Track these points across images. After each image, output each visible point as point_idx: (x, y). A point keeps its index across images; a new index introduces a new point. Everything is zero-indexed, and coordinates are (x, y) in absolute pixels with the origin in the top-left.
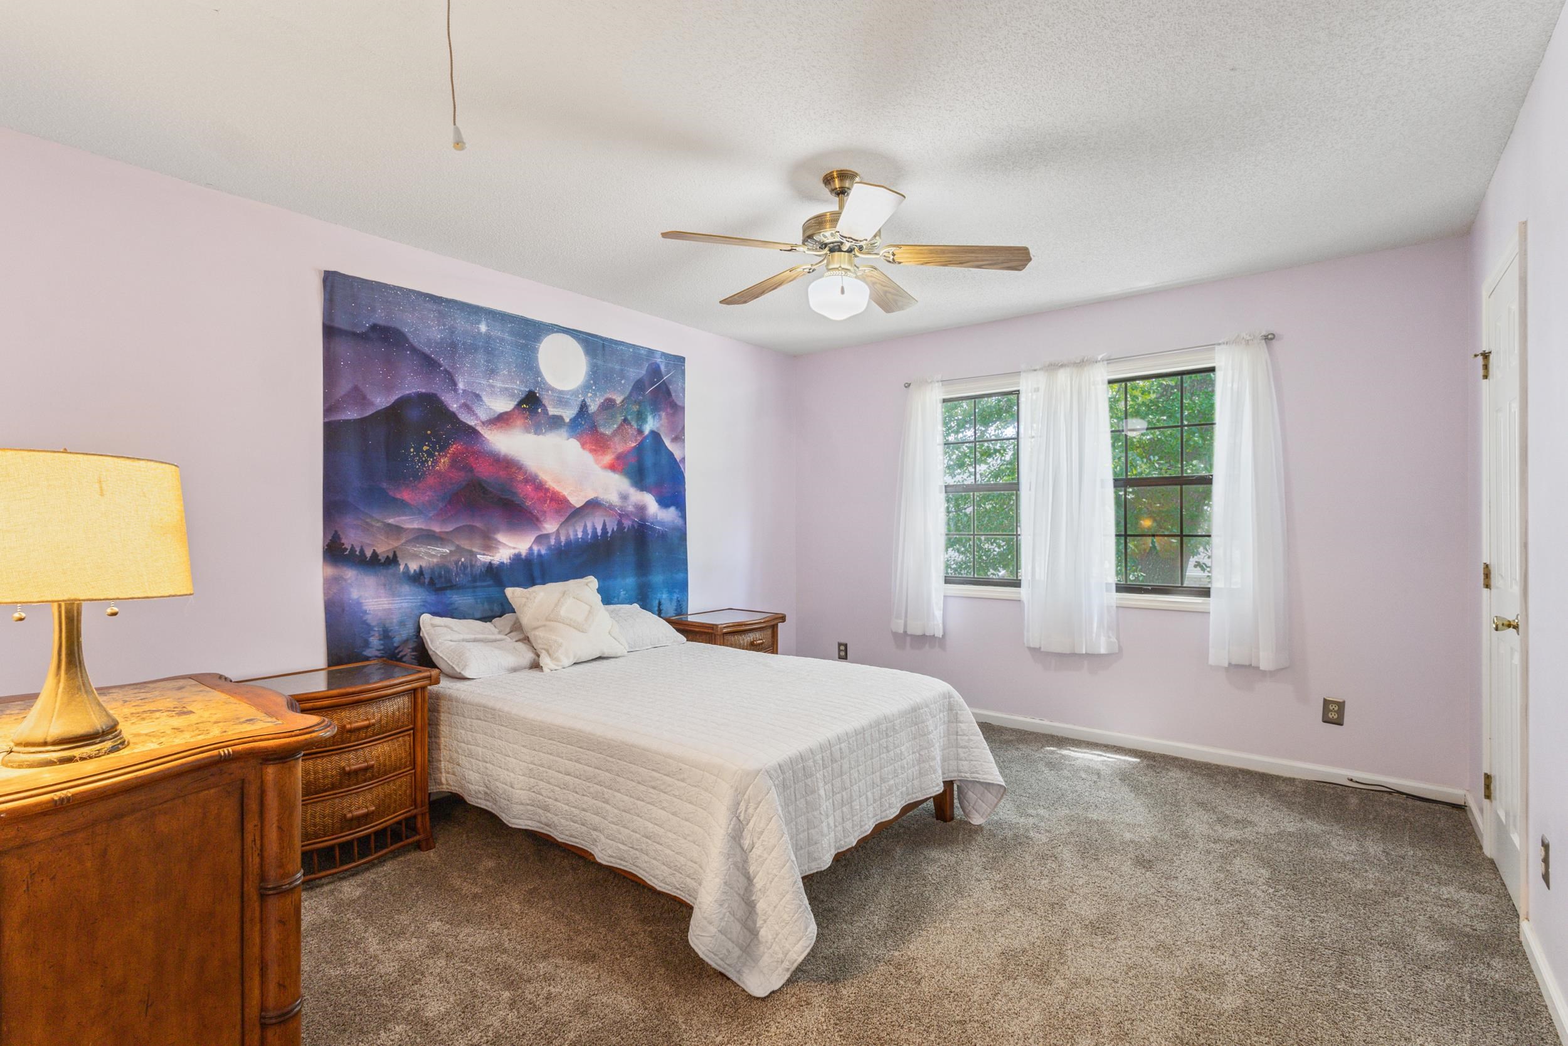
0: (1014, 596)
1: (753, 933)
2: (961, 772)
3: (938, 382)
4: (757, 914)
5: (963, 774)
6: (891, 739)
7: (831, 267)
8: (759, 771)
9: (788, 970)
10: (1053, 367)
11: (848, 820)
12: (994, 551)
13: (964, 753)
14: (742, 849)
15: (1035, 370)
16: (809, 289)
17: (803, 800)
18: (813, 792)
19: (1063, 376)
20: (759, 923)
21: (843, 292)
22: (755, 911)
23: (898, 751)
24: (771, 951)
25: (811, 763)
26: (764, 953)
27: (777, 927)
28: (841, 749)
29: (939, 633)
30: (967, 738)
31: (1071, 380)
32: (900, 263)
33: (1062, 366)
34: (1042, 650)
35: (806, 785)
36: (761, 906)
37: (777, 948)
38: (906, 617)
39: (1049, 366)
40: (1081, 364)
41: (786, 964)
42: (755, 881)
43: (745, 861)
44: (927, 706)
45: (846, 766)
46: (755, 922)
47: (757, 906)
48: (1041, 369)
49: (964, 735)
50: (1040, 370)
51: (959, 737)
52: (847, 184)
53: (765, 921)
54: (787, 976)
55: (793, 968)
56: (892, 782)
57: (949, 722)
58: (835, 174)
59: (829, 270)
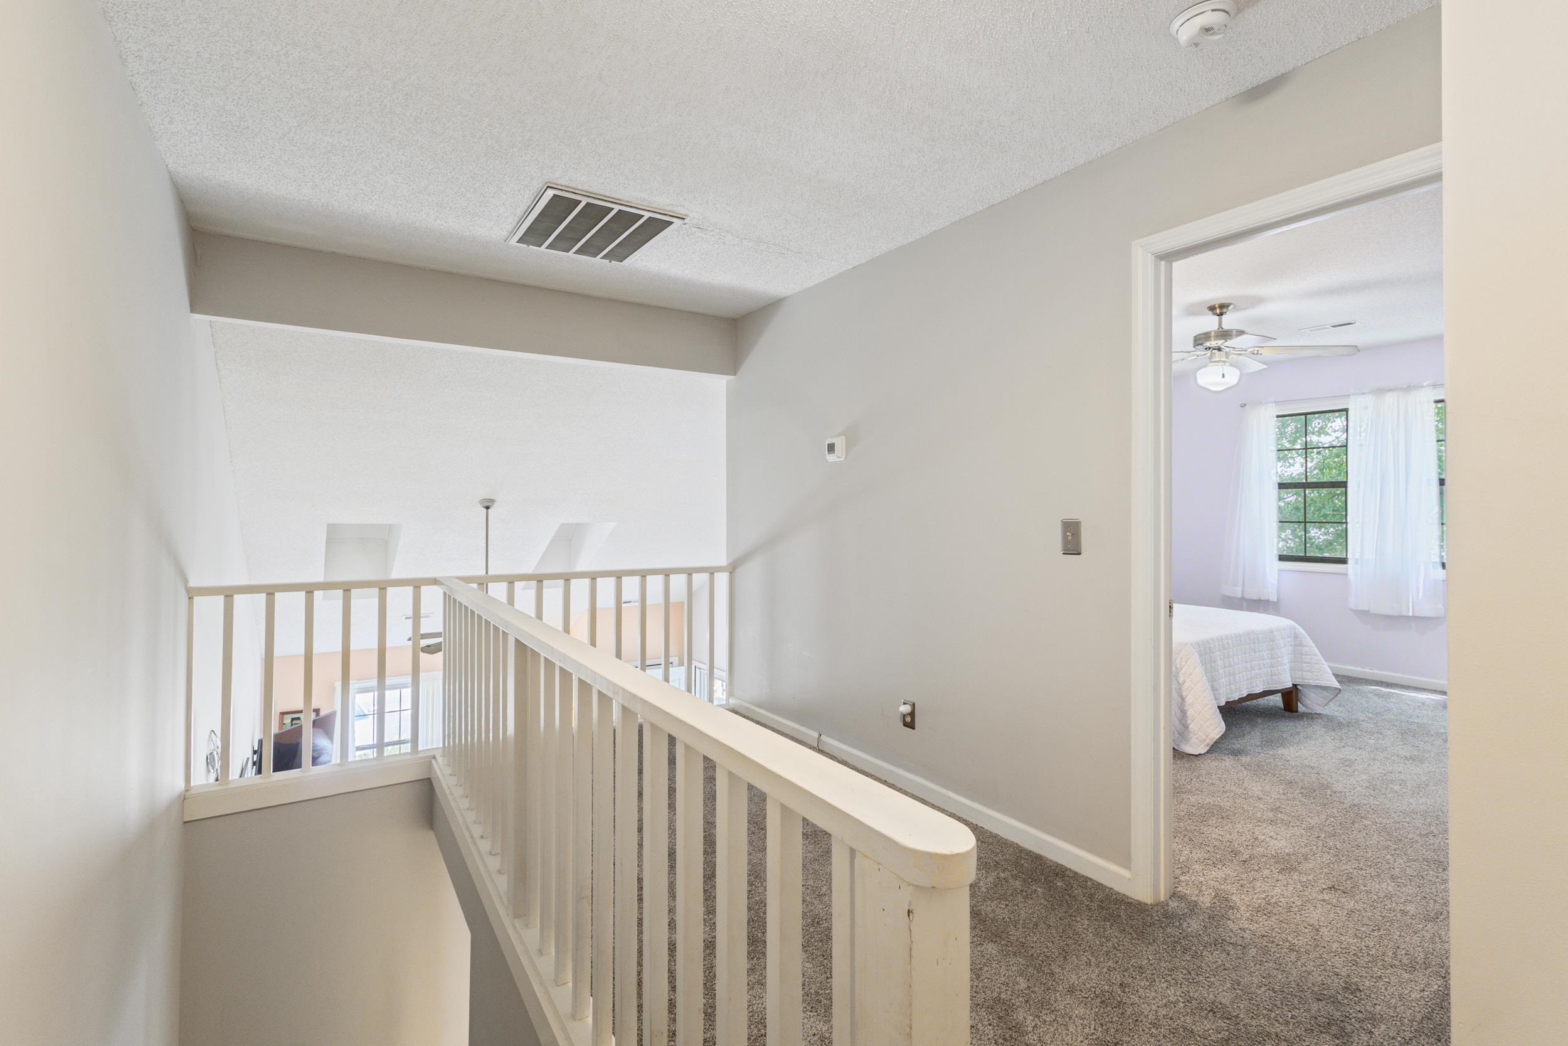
0: (1343, 571)
1: (1186, 727)
2: (1305, 679)
3: (1271, 402)
4: (1187, 717)
5: (1307, 681)
6: (1256, 645)
7: (1213, 360)
8: (1187, 644)
9: (1208, 745)
10: (1380, 392)
11: (1233, 684)
12: (1319, 538)
13: (1307, 667)
14: (1178, 682)
15: (1364, 394)
16: (1198, 373)
17: (1209, 665)
18: (1215, 662)
19: (1390, 398)
20: (1189, 722)
21: (1223, 376)
22: (1186, 716)
23: (1261, 653)
24: (1197, 736)
25: (1213, 646)
26: (1192, 737)
27: (1202, 723)
28: (1228, 643)
29: (1273, 598)
30: (1309, 657)
31: (1398, 401)
32: (1261, 354)
33: (1390, 390)
34: (1371, 612)
35: (1211, 656)
36: (1190, 713)
37: (1201, 734)
38: (1243, 585)
39: (1377, 390)
40: (1408, 388)
41: (1208, 741)
42: (1186, 700)
43: (1180, 689)
44: (1279, 631)
45: (1231, 653)
46: (1186, 721)
47: (1188, 713)
48: (1370, 393)
49: (1308, 655)
50: (1368, 393)
51: (1303, 656)
52: (1225, 310)
53: (1193, 721)
54: (1208, 748)
55: (1212, 743)
56: (1257, 671)
57: (1295, 645)
58: (1217, 306)
59: (1211, 362)
